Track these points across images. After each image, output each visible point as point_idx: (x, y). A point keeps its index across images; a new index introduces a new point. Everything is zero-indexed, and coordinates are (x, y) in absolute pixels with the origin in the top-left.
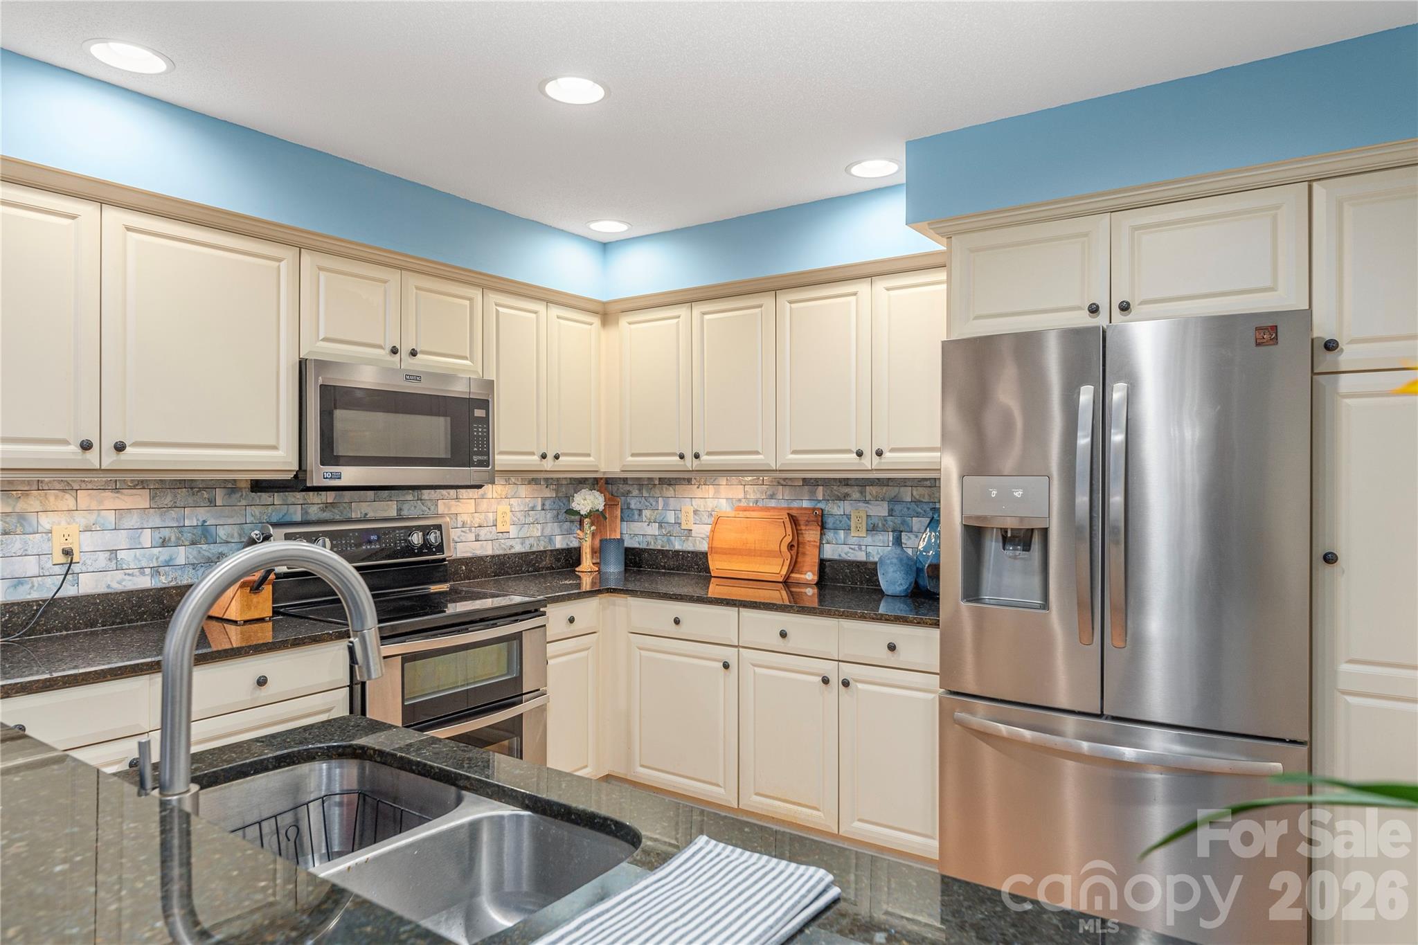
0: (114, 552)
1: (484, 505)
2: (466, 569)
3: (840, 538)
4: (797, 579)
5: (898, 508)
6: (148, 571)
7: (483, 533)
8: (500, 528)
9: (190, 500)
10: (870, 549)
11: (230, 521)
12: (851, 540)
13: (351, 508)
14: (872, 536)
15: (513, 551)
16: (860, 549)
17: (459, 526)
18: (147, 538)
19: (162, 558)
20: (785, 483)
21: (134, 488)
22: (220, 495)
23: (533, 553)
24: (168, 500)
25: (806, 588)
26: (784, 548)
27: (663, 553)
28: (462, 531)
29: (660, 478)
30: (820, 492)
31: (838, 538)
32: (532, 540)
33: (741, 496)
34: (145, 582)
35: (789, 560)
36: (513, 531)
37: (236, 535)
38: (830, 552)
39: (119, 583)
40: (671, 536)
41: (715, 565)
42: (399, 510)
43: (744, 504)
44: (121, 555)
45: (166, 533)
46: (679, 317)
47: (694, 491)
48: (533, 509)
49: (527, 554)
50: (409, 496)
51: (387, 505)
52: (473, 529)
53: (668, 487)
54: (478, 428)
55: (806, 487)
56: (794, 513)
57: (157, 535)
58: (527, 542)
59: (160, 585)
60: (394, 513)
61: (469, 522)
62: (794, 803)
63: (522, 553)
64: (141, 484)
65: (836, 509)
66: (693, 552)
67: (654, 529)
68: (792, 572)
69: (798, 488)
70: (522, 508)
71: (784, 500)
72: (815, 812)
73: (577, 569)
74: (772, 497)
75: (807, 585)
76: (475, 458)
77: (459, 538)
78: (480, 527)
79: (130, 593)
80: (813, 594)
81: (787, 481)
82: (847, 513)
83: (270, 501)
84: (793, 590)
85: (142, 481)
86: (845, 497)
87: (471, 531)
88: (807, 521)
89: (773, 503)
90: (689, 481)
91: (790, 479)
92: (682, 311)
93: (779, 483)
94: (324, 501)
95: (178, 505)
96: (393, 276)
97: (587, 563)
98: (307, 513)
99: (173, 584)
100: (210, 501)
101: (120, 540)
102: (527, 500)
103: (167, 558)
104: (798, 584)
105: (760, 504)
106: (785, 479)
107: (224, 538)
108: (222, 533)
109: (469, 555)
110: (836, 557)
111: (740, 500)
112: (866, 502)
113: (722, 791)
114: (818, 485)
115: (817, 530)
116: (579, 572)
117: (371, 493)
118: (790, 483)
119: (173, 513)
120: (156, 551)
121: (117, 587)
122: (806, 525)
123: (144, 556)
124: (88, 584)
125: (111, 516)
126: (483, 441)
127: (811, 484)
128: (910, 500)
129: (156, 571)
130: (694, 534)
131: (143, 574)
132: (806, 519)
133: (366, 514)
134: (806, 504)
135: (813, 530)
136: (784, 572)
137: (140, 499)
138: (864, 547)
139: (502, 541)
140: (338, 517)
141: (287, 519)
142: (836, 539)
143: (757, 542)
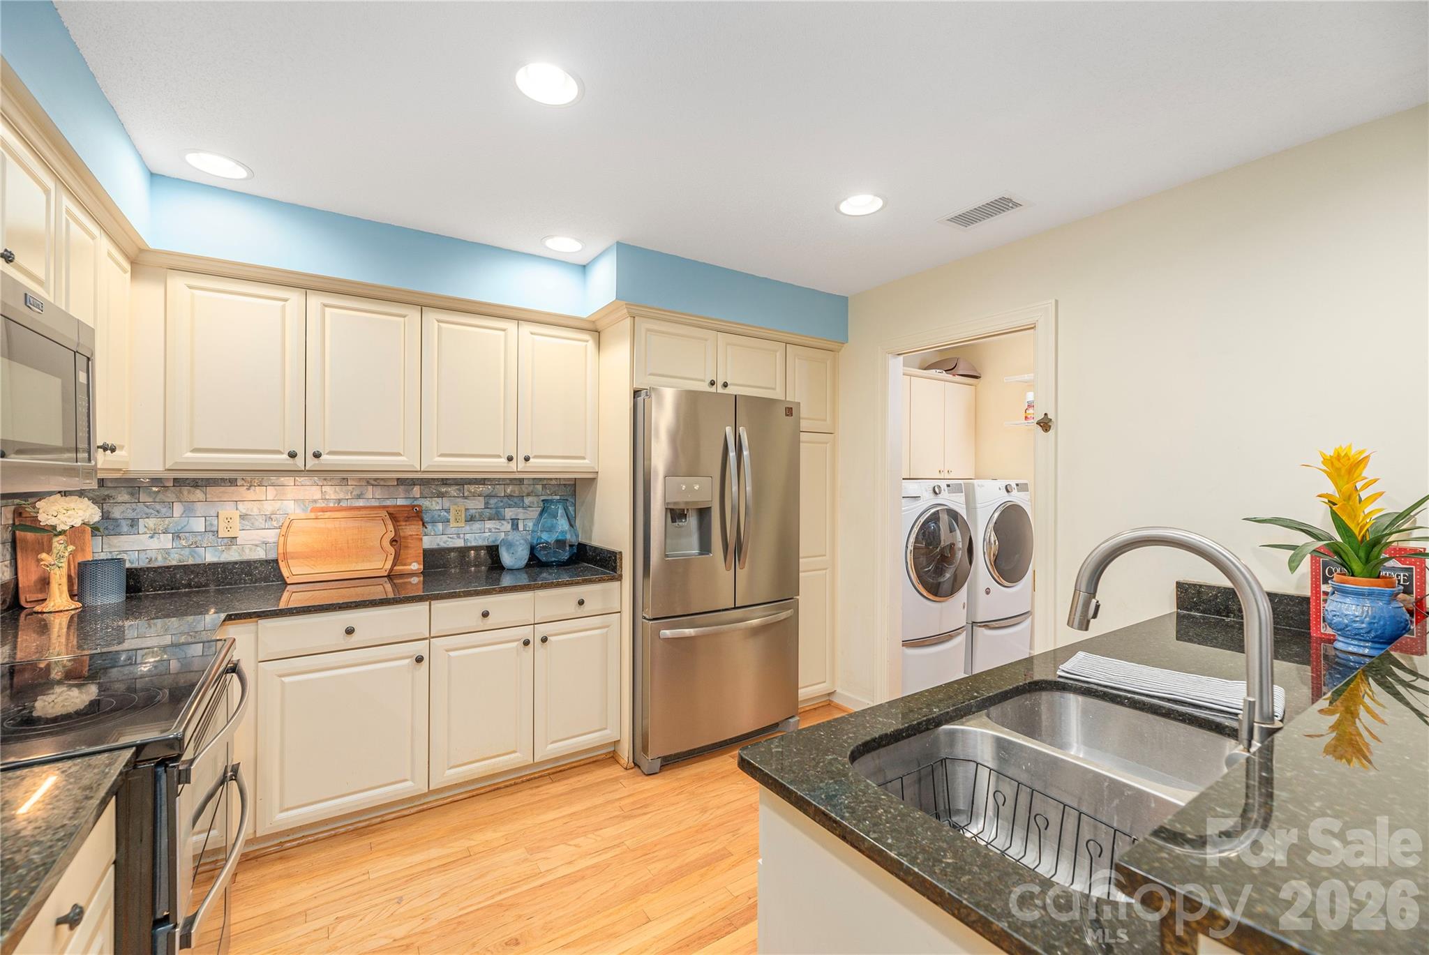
3: (439, 530)
4: (400, 570)
5: (493, 501)
10: (467, 536)
12: (449, 531)
14: (470, 526)
16: (459, 537)
20: (376, 483)
25: (412, 577)
26: (386, 543)
27: (186, 568)
29: (174, 479)
30: (416, 491)
31: (436, 530)
33: (318, 496)
35: (393, 554)
38: (428, 542)
40: (197, 547)
41: (293, 570)
43: (321, 504)
46: (286, 300)
47: (242, 492)
53: (192, 489)
55: (402, 487)
56: (391, 510)
62: (494, 757)
65: (433, 505)
66: (242, 563)
67: (166, 541)
68: (395, 566)
69: (392, 488)
71: (372, 497)
72: (513, 755)
74: (359, 497)
75: (412, 574)
80: (419, 581)
81: (378, 481)
82: (445, 507)
84: (395, 581)
86: (441, 495)
88: (407, 517)
89: (361, 503)
90: (233, 482)
91: (382, 479)
92: (295, 297)
93: (368, 482)
104: (402, 575)
105: (344, 504)
106: (376, 480)
110: (435, 546)
111: (315, 501)
112: (464, 497)
113: (409, 784)
114: (414, 485)
115: (419, 525)
118: (382, 483)
122: (406, 521)
127: (405, 483)
128: (503, 495)
130: (239, 541)
132: (406, 515)
134: (400, 502)
135: (414, 525)
136: (388, 566)
138: (462, 536)
142: (434, 530)
143: (350, 542)
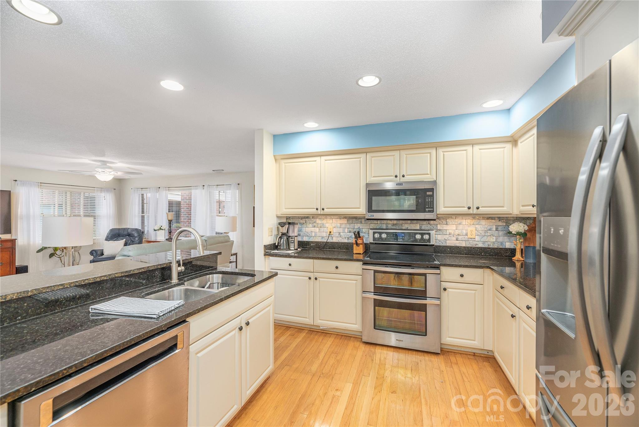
0: (340, 233)
1: (460, 227)
2: (450, 250)
6: (347, 238)
7: (460, 238)
8: (469, 236)
9: (356, 222)
11: (366, 227)
13: (402, 226)
15: (477, 246)
17: (447, 234)
18: (346, 230)
19: (350, 236)
21: (343, 218)
22: (363, 220)
23: (489, 248)
24: (351, 221)
28: (449, 236)
32: (489, 243)
34: (346, 241)
36: (477, 238)
37: (367, 231)
39: (341, 240)
42: (421, 227)
44: (341, 234)
45: (350, 229)
48: (490, 230)
49: (485, 248)
50: (425, 222)
51: (416, 225)
52: (455, 236)
54: (428, 199)
57: (348, 230)
58: (486, 243)
59: (349, 242)
60: (418, 228)
61: (452, 233)
63: (482, 248)
64: (345, 218)
70: (483, 229)
73: (513, 258)
76: (427, 210)
77: (448, 238)
78: (459, 235)
79: (342, 243)
83: (376, 223)
85: (345, 217)
87: (454, 236)
94: (393, 223)
95: (353, 223)
96: (397, 153)
97: (518, 256)
98: (387, 226)
99: (352, 242)
100: (361, 222)
101: (341, 230)
102: (486, 226)
103: (351, 235)
107: (364, 232)
108: (364, 230)
109: (453, 245)
116: (514, 260)
117: (409, 222)
119: (352, 225)
120: (348, 233)
121: (340, 241)
123: (346, 234)
124: (335, 240)
125: (339, 225)
126: (431, 203)
129: (348, 238)
131: (345, 239)
133: (408, 228)
137: (345, 221)
139: (471, 242)
140: (397, 228)
141: (381, 228)
